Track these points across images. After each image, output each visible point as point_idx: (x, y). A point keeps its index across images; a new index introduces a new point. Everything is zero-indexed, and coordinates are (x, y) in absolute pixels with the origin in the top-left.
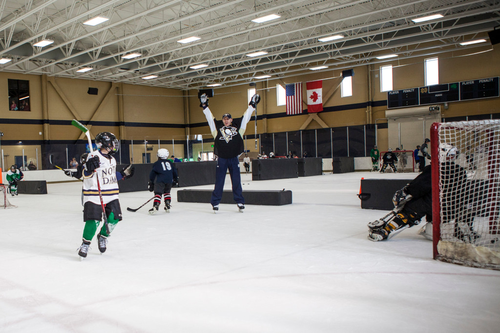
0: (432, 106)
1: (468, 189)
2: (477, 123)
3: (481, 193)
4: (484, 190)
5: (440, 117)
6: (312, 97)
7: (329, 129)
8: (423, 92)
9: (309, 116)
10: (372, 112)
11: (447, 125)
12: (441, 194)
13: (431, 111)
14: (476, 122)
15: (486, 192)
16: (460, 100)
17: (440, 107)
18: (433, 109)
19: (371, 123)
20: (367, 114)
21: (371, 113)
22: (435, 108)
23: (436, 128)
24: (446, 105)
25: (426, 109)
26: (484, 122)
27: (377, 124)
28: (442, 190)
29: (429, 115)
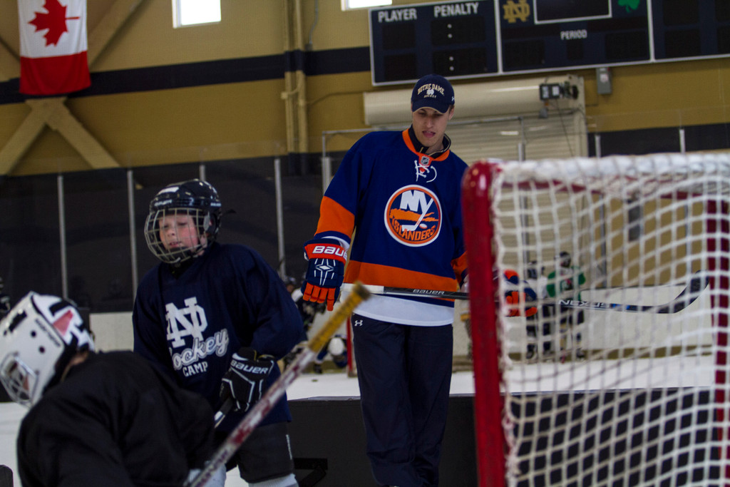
0: (552, 80)
1: (605, 435)
2: (629, 168)
3: (652, 453)
4: (661, 440)
5: (583, 128)
6: (39, 22)
7: (118, 174)
8: (511, 19)
9: (30, 110)
10: (307, 98)
11: (523, 174)
12: (513, 460)
13: (547, 99)
14: (623, 162)
15: (668, 446)
16: (652, 60)
17: (580, 83)
18: (556, 91)
19: (303, 148)
20: (289, 108)
21: (302, 103)
22: (562, 90)
23: (482, 183)
24: (604, 77)
25: (525, 90)
26: (653, 165)
27: (331, 154)
28: (515, 443)
29: (541, 117)
